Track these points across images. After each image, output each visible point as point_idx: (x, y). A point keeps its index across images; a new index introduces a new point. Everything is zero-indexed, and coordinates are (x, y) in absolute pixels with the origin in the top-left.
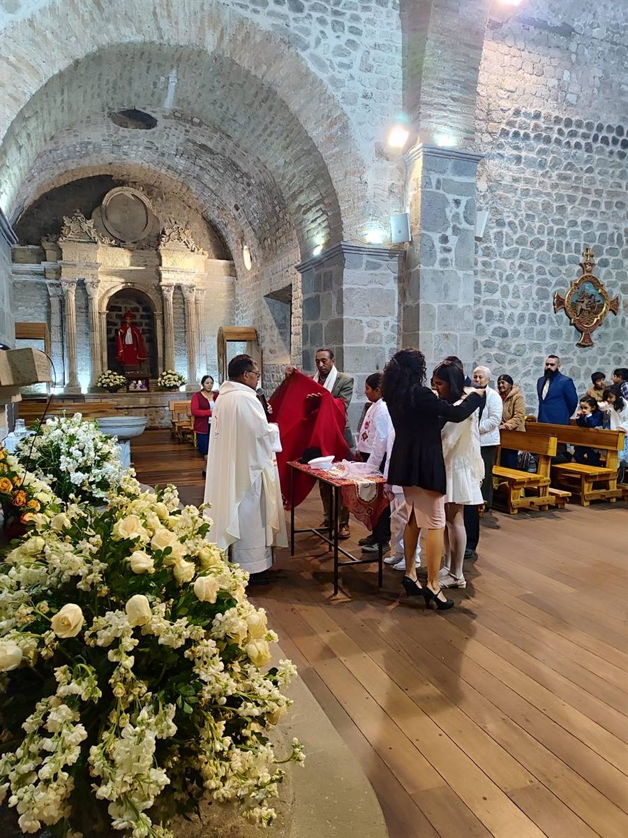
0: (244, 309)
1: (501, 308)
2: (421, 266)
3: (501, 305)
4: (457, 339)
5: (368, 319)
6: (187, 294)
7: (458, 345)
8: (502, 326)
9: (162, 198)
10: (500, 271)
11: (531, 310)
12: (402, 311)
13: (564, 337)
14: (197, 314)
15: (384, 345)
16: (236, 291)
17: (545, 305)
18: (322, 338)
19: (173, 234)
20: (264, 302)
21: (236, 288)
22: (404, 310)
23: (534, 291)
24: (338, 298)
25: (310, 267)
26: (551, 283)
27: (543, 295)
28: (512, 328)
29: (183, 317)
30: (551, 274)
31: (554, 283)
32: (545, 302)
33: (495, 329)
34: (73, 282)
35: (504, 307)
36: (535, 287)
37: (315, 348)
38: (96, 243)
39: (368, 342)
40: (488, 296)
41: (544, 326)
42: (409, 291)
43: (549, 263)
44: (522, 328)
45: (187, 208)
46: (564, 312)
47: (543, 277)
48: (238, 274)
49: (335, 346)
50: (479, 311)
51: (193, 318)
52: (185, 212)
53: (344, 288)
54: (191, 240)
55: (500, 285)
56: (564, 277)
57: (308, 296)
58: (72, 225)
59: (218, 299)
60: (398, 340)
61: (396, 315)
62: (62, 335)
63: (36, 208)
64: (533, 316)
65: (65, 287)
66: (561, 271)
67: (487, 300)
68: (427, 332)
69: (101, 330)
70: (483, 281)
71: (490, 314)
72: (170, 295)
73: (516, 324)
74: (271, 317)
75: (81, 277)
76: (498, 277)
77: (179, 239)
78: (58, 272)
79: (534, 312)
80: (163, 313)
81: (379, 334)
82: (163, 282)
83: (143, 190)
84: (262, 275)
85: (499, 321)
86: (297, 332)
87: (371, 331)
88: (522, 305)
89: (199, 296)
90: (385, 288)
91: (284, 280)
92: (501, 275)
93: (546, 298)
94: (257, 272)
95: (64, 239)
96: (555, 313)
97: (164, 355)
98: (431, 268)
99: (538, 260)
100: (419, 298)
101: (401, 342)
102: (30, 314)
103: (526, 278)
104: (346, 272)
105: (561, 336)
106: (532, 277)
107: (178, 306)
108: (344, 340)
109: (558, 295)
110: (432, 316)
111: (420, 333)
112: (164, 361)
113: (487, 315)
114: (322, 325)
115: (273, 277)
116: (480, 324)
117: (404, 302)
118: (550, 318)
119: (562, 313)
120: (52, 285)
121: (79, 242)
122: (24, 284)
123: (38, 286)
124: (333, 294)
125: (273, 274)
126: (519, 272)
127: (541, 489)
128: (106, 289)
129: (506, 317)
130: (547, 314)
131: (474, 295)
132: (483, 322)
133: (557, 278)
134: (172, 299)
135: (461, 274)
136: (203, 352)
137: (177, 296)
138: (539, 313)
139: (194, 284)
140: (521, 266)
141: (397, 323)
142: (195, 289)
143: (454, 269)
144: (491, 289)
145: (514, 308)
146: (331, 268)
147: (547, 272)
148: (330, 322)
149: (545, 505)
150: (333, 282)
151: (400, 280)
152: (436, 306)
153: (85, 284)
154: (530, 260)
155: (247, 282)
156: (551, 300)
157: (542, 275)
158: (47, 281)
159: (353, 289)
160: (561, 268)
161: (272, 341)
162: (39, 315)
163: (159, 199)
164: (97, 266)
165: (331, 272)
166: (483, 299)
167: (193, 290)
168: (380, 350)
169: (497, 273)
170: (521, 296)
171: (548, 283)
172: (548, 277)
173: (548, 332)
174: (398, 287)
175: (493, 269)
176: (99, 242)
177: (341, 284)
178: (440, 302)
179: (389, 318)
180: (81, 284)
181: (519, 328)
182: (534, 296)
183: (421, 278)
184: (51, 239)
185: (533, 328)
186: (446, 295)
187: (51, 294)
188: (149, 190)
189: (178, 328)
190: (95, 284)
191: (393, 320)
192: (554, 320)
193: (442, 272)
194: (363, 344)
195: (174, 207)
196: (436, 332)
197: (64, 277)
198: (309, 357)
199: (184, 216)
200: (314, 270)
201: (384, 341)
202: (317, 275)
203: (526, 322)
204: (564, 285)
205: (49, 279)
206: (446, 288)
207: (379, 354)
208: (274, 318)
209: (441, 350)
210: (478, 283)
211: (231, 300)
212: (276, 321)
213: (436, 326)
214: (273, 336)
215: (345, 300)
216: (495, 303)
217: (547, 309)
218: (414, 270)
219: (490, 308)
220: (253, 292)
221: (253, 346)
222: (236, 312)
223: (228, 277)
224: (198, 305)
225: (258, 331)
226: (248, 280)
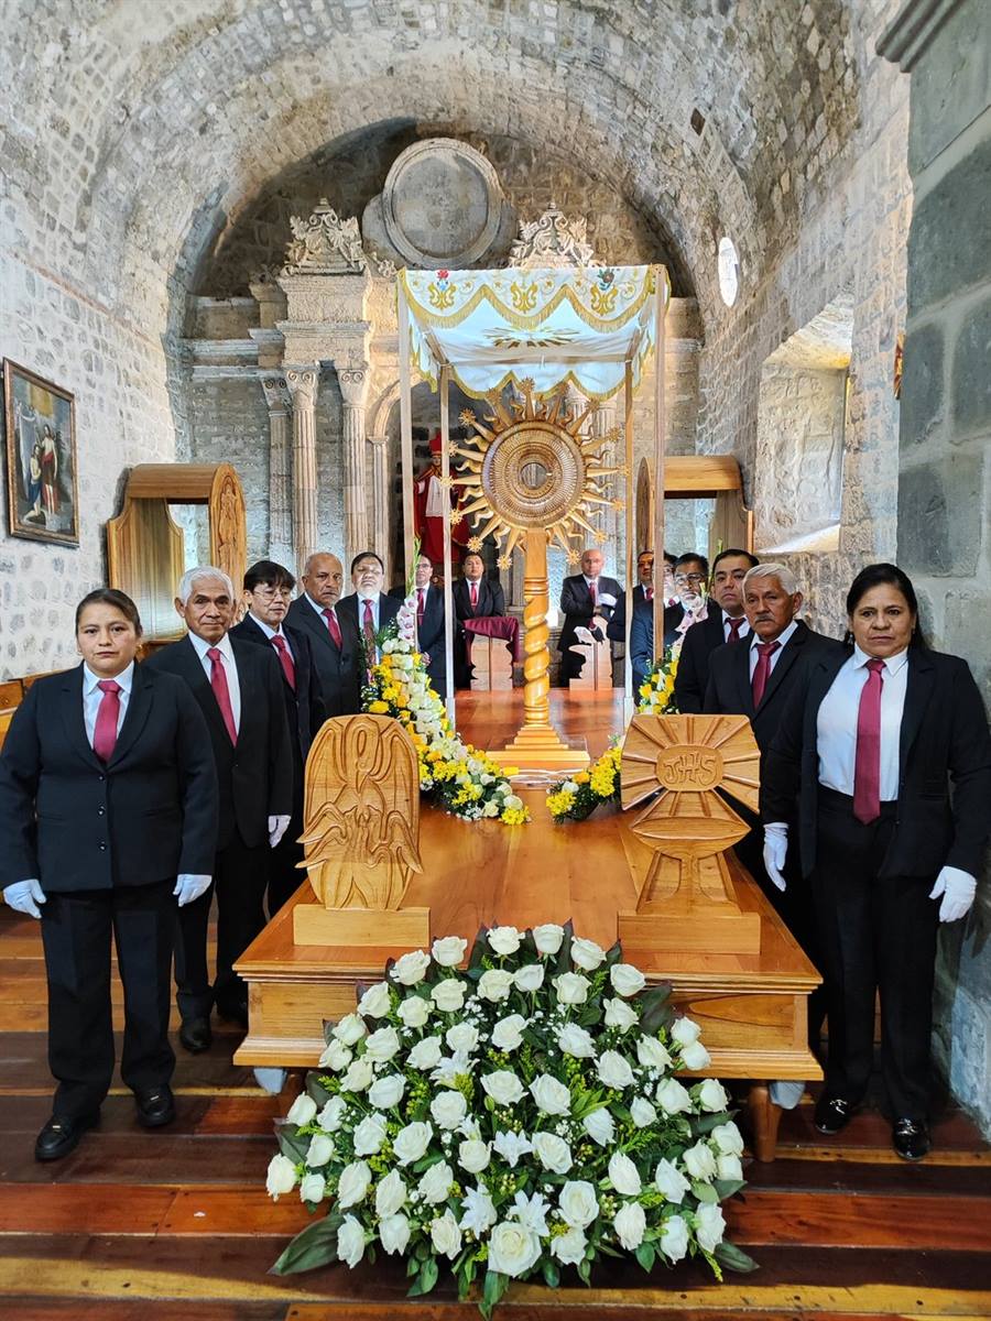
0: (717, 413)
9: (529, 164)
14: (597, 435)
16: (701, 376)
19: (541, 235)
21: (701, 365)
34: (308, 369)
38: (360, 274)
45: (589, 180)
48: (707, 326)
52: (583, 192)
54: (585, 245)
58: (309, 237)
62: (290, 497)
63: (259, 218)
65: (293, 385)
69: (372, 483)
75: (326, 357)
77: (557, 248)
78: (280, 350)
83: (486, 150)
84: (762, 302)
94: (752, 300)
95: (292, 270)
102: (235, 453)
120: (271, 382)
121: (325, 274)
122: (224, 387)
123: (251, 390)
128: (385, 386)
153: (335, 373)
155: (724, 342)
158: (262, 374)
161: (783, 488)
162: (253, 453)
163: (522, 167)
164: (360, 326)
176: (368, 272)
180: (328, 374)
184: (268, 277)
187: (270, 403)
188: (499, 148)
190: (358, 372)
195: (557, 181)
197: (291, 359)
199: (580, 203)
205: (264, 368)
211: (686, 398)
220: (739, 362)
221: (731, 506)
222: (699, 428)
223: (682, 340)
224: (601, 413)
225: (745, 463)
226: (728, 336)
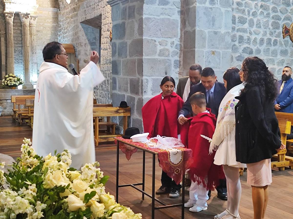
0: (65, 31)
1: (248, 35)
2: (197, 3)
3: (248, 32)
4: (220, 54)
5: (160, 40)
6: (24, 19)
7: (221, 59)
8: (249, 46)
10: (248, 9)
11: (268, 36)
12: (183, 34)
13: (289, 55)
14: (31, 34)
15: (170, 58)
16: (59, 19)
17: (277, 33)
18: (126, 52)
20: (80, 26)
21: (59, 16)
22: (184, 34)
23: (270, 24)
24: (140, 24)
25: (118, 2)
26: (281, 18)
27: (276, 26)
28: (256, 48)
29: (20, 35)
30: (281, 12)
31: (283, 18)
32: (277, 31)
33: (245, 48)
35: (251, 33)
36: (271, 21)
37: (122, 60)
39: (159, 55)
40: (240, 26)
41: (276, 47)
42: (188, 20)
43: (280, 5)
44: (262, 48)
46: (289, 38)
47: (276, 14)
48: (61, 6)
49: (137, 58)
50: (234, 36)
51: (28, 36)
53: (144, 17)
55: (248, 19)
56: (289, 14)
57: (116, 23)
59: (45, 24)
60: (180, 54)
61: (179, 37)
64: (270, 40)
66: (287, 10)
67: (239, 28)
68: (200, 49)
70: (237, 15)
71: (241, 38)
72: (11, 20)
73: (258, 46)
74: (85, 37)
76: (247, 13)
79: (270, 37)
80: (6, 33)
81: (167, 50)
82: (7, 10)
84: (79, 7)
85: (247, 43)
86: (105, 48)
87: (162, 48)
88: (262, 33)
89: (32, 21)
90: (171, 18)
91: (96, 11)
92: (249, 12)
93: (278, 28)
94: (76, 6)
96: (284, 38)
97: (6, 63)
98: (203, 5)
99: (273, 2)
100: (195, 26)
101: (182, 56)
103: (265, 14)
104: (145, 6)
105: (287, 54)
106: (268, 14)
107: (16, 28)
108: (144, 54)
109: (285, 27)
110: (204, 39)
111: (196, 50)
112: (6, 67)
113: (240, 39)
114: (127, 43)
115: (87, 9)
116: (234, 45)
117: (184, 28)
118: (280, 42)
119: (288, 38)
124: (135, 21)
125: (87, 7)
126: (261, 10)
127: (280, 156)
129: (252, 41)
130: (278, 39)
131: (231, 25)
132: (237, 43)
133: (285, 15)
134: (12, 23)
135: (223, 10)
136: (35, 61)
137: (16, 21)
138: (273, 39)
139: (28, 13)
140: (262, 6)
141: (179, 43)
142: (29, 16)
143: (219, 7)
144: (242, 21)
145: (258, 34)
146: (135, 3)
147: (279, 11)
148: (133, 41)
149: (282, 167)
150: (135, 13)
151: (182, 13)
152: (206, 31)
154: (267, 2)
155: (67, 12)
156: (281, 30)
157: (276, 12)
159: (150, 18)
160: (288, 8)
161: (86, 54)
165: (134, 6)
166: (237, 28)
167: (28, 17)
168: (168, 61)
169: (246, 11)
170: (262, 27)
171: (279, 19)
172: (279, 14)
173: (279, 51)
174: (181, 18)
175: (243, 7)
177: (142, 14)
178: (209, 29)
179: (174, 39)
181: (260, 48)
182: (270, 27)
183: (197, 12)
185: (269, 49)
186: (213, 24)
189: (17, 44)
191: (177, 41)
192: (283, 43)
193: (211, 8)
194: (157, 57)
196: (206, 50)
198: (116, 66)
200: (121, 4)
201: (170, 55)
202: (123, 8)
203: (265, 44)
204: (289, 20)
206: (214, 20)
207: (167, 64)
208: (88, 38)
209: (209, 62)
210: (234, 17)
211: (55, 25)
212: (89, 40)
213: (207, 46)
214: (87, 50)
215: (144, 26)
216: (244, 31)
217: (278, 36)
218: (191, 7)
219: (241, 34)
220: (72, 20)
221: (72, 57)
222: (59, 33)
223: (53, 8)
224: (32, 28)
225: (75, 47)
226: (68, 11)
